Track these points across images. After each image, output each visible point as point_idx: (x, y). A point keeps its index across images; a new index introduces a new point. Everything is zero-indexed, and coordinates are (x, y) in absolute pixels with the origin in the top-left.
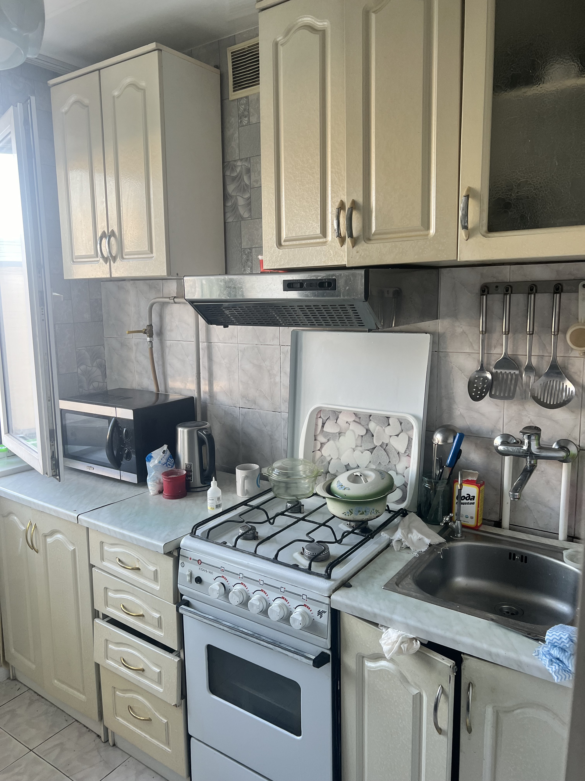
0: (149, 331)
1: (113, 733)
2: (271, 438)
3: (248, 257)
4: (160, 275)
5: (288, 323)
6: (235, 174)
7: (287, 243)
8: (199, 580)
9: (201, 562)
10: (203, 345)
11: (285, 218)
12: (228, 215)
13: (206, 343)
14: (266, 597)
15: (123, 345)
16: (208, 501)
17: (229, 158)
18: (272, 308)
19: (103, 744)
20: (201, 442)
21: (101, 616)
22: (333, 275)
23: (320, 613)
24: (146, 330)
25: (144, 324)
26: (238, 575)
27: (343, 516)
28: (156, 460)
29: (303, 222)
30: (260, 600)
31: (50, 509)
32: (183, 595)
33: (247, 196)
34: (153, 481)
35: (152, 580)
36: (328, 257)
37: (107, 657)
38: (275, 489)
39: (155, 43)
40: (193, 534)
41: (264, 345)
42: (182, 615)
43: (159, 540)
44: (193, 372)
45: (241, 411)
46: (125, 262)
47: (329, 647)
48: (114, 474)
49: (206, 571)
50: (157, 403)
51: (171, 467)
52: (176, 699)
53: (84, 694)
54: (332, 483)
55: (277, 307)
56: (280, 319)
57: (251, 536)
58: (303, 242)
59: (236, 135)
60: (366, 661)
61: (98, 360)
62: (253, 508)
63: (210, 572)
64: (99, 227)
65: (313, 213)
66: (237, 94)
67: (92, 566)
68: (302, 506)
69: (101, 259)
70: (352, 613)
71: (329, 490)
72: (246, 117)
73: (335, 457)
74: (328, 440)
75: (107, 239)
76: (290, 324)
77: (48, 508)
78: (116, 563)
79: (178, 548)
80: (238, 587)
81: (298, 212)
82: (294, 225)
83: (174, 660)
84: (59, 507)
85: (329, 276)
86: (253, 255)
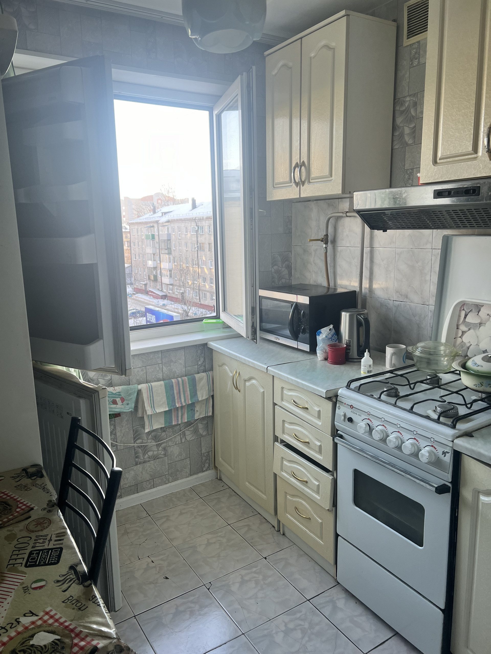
0: (325, 240)
1: (283, 525)
2: (419, 327)
3: (409, 176)
4: (336, 193)
5: (437, 226)
6: (404, 108)
7: (442, 161)
8: (350, 420)
9: (353, 407)
10: (367, 250)
11: (442, 140)
12: (395, 143)
13: (369, 248)
14: (402, 437)
15: (305, 251)
16: (362, 367)
17: (399, 95)
18: (423, 213)
19: (276, 532)
20: (359, 324)
21: (279, 441)
22: (478, 183)
23: (444, 453)
24: (323, 238)
25: (321, 235)
26: (380, 418)
27: (474, 387)
28: (324, 335)
29: (458, 142)
30: (396, 438)
31: (249, 362)
32: (339, 430)
33: (412, 126)
34: (322, 350)
35: (316, 417)
36: (478, 170)
37: (282, 470)
38: (418, 364)
39: (345, 10)
40: (348, 386)
41: (418, 249)
42: (337, 444)
43: (322, 387)
44: (357, 272)
45: (394, 303)
46: (311, 185)
47: (450, 480)
48: (293, 344)
49: (356, 414)
50: (328, 293)
51: (335, 341)
52: (328, 506)
53: (265, 494)
54: (467, 362)
55: (427, 212)
56: (430, 223)
57: (394, 394)
58: (457, 159)
59: (407, 75)
60: (481, 495)
61: (286, 263)
62: (398, 375)
63: (359, 415)
64: (294, 160)
65: (467, 133)
66: (410, 41)
67: (275, 404)
68: (440, 380)
69: (294, 184)
70: (471, 455)
71: (464, 366)
72: (416, 59)
73: (474, 343)
74: (469, 330)
75: (299, 168)
76: (439, 227)
77: (248, 361)
78: (291, 403)
79: (337, 396)
80: (380, 427)
81: (453, 134)
82: (449, 145)
83: (329, 477)
84: (255, 361)
85: (474, 184)
86: (414, 174)
